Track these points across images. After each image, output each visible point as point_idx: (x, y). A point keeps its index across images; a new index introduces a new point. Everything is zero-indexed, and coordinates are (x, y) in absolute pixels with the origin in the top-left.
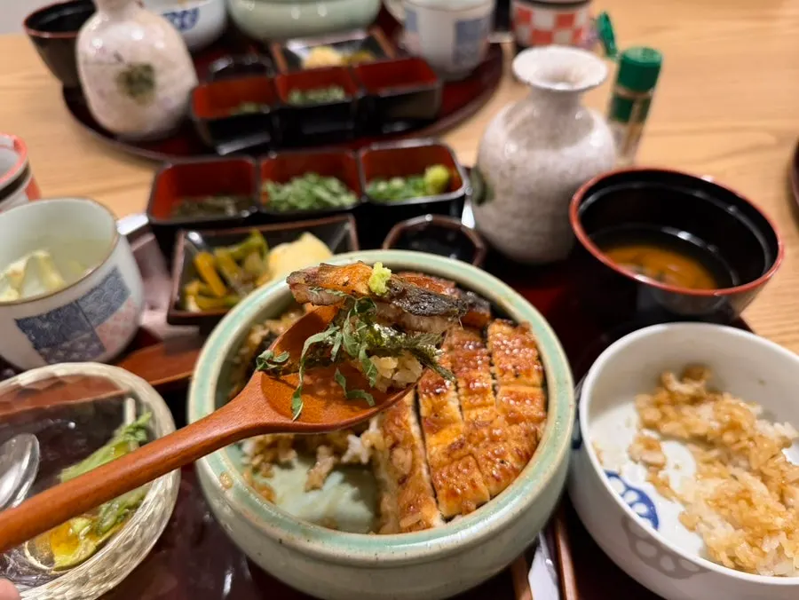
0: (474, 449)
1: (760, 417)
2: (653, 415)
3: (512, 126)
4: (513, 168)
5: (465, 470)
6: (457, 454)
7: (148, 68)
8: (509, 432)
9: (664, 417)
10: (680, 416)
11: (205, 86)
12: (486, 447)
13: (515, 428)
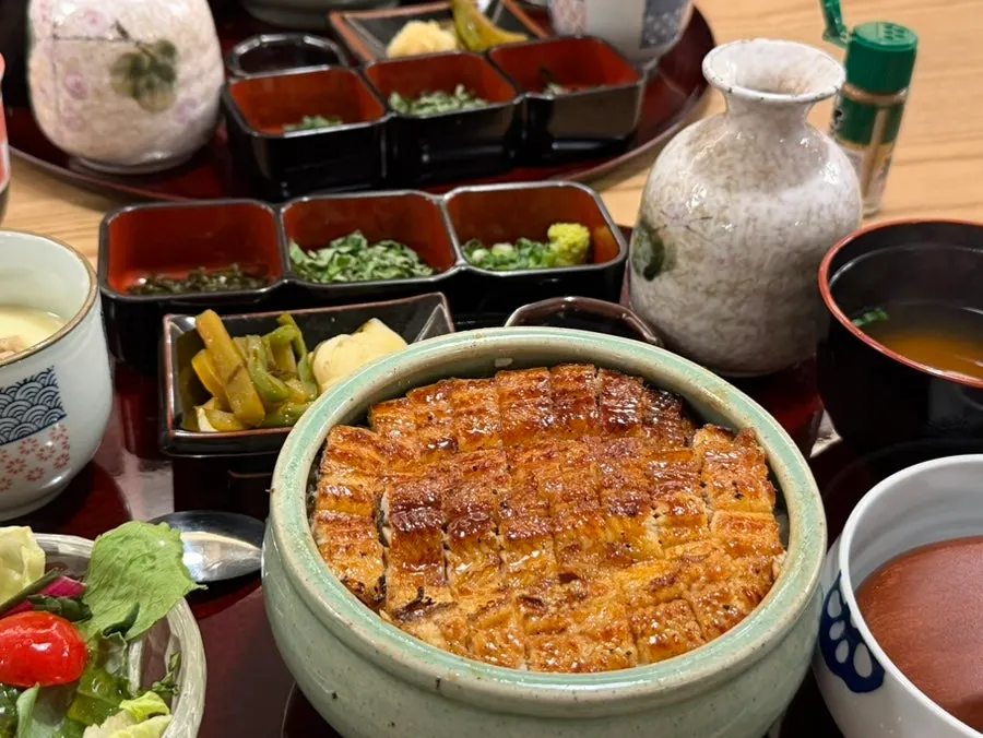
4: (705, 218)
6: (664, 593)
8: (732, 568)
12: (702, 588)
13: (740, 562)
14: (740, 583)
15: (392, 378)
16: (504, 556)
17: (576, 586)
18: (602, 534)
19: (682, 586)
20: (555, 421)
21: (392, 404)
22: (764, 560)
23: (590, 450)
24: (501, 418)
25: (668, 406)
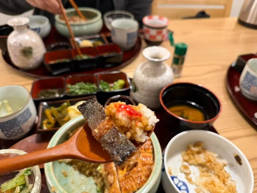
0: (132, 175)
1: (217, 157)
2: (186, 158)
3: (143, 70)
4: (143, 82)
5: (130, 182)
6: (127, 177)
7: (30, 48)
8: (143, 169)
9: (190, 158)
10: (195, 158)
11: (49, 52)
12: (136, 174)
13: (144, 167)
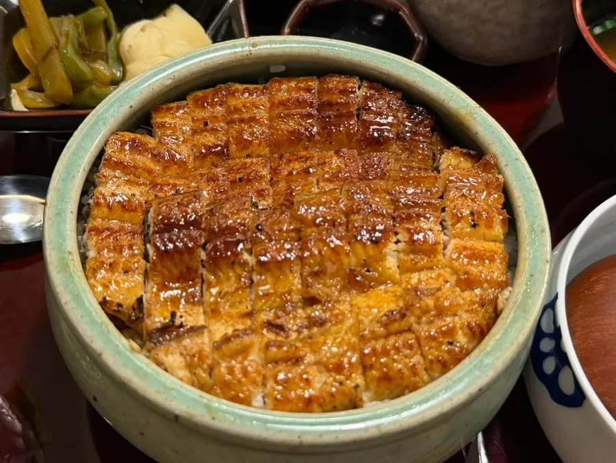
8: (460, 301)
12: (430, 322)
13: (468, 295)
14: (466, 317)
15: (170, 85)
16: (256, 278)
17: (317, 312)
18: (346, 260)
19: (412, 319)
20: (318, 133)
21: (171, 109)
22: (491, 293)
23: (346, 165)
24: (270, 127)
25: (422, 122)
